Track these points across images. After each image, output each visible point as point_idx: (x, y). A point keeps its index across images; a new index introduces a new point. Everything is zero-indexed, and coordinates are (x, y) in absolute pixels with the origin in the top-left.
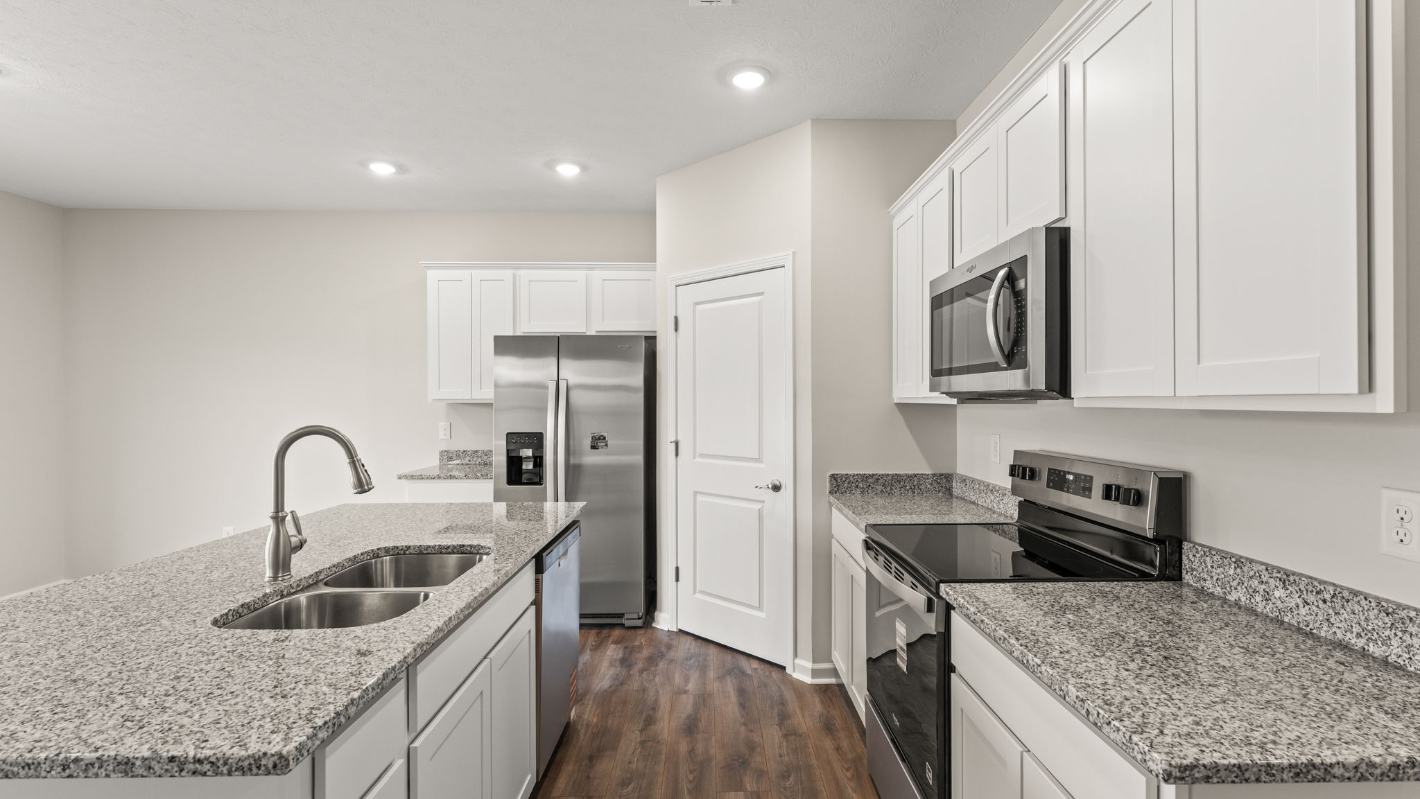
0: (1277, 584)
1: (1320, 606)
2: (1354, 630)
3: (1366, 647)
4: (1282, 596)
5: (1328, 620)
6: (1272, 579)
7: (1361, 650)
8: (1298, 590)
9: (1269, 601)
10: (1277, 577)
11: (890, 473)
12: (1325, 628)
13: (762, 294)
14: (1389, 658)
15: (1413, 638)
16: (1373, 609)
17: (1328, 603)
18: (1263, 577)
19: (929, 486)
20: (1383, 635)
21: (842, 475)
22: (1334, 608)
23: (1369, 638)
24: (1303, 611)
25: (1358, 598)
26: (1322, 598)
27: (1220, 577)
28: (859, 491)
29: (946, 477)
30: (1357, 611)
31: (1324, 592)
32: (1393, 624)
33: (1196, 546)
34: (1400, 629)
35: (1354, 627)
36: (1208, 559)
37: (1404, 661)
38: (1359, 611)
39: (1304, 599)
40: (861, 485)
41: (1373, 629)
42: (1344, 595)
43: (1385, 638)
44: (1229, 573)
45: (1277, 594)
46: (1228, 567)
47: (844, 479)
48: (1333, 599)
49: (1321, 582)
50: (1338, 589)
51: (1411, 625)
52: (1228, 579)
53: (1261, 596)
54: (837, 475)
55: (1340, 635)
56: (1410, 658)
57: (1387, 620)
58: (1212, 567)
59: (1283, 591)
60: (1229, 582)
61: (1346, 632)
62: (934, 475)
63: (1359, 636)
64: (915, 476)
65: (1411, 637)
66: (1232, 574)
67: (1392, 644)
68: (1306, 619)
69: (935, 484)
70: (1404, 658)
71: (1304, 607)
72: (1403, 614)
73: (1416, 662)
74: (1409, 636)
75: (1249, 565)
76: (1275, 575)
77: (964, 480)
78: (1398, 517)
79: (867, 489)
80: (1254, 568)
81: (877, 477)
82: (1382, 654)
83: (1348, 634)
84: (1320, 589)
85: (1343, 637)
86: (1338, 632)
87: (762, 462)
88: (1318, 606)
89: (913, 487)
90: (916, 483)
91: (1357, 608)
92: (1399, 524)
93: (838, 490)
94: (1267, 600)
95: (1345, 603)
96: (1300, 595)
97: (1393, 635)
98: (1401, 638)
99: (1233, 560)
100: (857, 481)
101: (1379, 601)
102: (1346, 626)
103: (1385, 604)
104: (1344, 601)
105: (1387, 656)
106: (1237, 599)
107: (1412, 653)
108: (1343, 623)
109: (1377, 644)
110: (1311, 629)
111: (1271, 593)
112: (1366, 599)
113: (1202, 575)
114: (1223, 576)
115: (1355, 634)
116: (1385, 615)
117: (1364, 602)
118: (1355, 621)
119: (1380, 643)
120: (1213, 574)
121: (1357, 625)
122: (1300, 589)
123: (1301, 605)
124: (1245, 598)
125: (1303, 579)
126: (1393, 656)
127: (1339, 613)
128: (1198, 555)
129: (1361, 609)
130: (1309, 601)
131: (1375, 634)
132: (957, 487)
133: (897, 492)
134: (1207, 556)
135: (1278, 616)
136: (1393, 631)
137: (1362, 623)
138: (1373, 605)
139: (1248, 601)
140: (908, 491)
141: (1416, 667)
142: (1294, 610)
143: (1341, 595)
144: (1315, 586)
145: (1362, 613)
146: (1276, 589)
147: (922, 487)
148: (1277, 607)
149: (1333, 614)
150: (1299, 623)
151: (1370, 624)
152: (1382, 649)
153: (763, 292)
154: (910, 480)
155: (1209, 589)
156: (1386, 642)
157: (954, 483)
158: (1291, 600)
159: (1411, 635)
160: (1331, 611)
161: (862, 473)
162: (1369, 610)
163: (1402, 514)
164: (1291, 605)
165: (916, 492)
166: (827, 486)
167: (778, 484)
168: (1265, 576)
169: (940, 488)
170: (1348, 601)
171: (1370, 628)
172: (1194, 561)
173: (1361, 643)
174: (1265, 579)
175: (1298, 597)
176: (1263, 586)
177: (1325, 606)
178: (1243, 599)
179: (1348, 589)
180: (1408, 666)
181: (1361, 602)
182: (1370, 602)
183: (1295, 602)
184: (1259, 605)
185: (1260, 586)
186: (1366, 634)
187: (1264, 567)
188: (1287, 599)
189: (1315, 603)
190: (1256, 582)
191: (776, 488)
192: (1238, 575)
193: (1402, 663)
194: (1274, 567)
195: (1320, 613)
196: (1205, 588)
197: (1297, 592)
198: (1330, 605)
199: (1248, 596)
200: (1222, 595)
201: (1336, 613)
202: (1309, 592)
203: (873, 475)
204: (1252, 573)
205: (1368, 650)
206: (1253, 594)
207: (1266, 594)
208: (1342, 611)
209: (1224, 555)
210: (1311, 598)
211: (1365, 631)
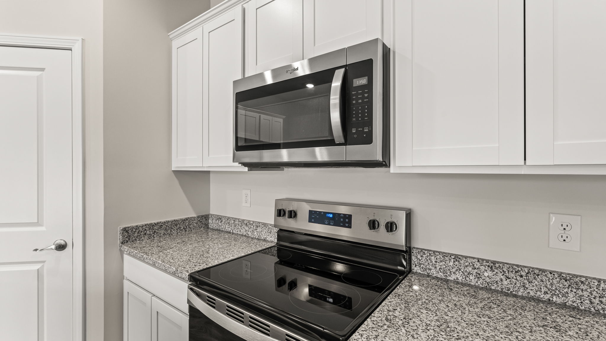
0: (486, 269)
1: (518, 279)
2: (542, 290)
3: (551, 299)
4: (490, 275)
5: (524, 286)
6: (483, 267)
7: (547, 300)
8: (502, 271)
9: (480, 279)
10: (486, 265)
11: (169, 219)
12: (522, 291)
13: (43, 70)
14: (567, 303)
15: (583, 291)
16: (556, 278)
17: (524, 277)
18: (475, 265)
19: (195, 225)
20: (563, 292)
21: (133, 228)
22: (528, 280)
23: (553, 294)
24: (505, 283)
25: (546, 273)
26: (520, 275)
27: (442, 267)
28: (146, 237)
29: (205, 218)
30: (544, 280)
31: (521, 271)
32: (569, 285)
33: (423, 251)
34: (575, 288)
35: (542, 289)
36: (433, 258)
37: (577, 304)
38: (546, 280)
39: (506, 276)
40: (148, 232)
41: (557, 289)
42: (535, 272)
43: (565, 293)
44: (449, 265)
45: (486, 274)
46: (448, 261)
47: (134, 230)
48: (528, 275)
49: (517, 266)
50: (531, 269)
51: (582, 285)
52: (448, 268)
53: (474, 276)
54: (128, 227)
55: (532, 294)
56: (582, 302)
57: (565, 283)
58: (436, 262)
59: (491, 272)
60: (449, 270)
61: (537, 292)
62: (198, 217)
63: (546, 293)
64: (187, 219)
65: (582, 291)
66: (451, 265)
67: (569, 296)
68: (508, 286)
69: (199, 223)
70: (577, 303)
71: (506, 280)
72: (577, 280)
73: (586, 304)
74: (581, 291)
75: (465, 259)
76: (484, 264)
77: (220, 218)
78: (562, 228)
79: (153, 235)
80: (469, 261)
81: (160, 224)
82: (562, 301)
83: (538, 293)
84: (518, 270)
85: (535, 295)
86: (531, 292)
87: (41, 225)
88: (516, 279)
89: (185, 227)
90: (187, 224)
91: (544, 278)
92: (563, 231)
93: (129, 239)
94: (478, 278)
95: (536, 277)
96: (504, 274)
97: (570, 291)
98: (575, 292)
99: (453, 257)
100: (145, 230)
101: (560, 274)
102: (537, 288)
103: (564, 276)
104: (535, 275)
105: (566, 302)
106: (456, 279)
107: (582, 300)
108: (534, 287)
109: (559, 297)
110: (511, 292)
111: (482, 274)
112: (551, 273)
113: (428, 267)
114: (444, 266)
115: (543, 292)
116: (564, 281)
117: (549, 275)
118: (543, 285)
119: (561, 296)
120: (437, 266)
121: (545, 288)
122: (503, 271)
123: (504, 279)
124: (462, 278)
125: (505, 265)
126: (569, 302)
127: (532, 282)
128: (424, 256)
129: (547, 279)
130: (510, 277)
131: (557, 292)
132: (212, 223)
133: (174, 232)
134: (432, 256)
135: (487, 286)
136: (570, 289)
137: (549, 286)
138: (556, 276)
139: (464, 279)
140: (182, 230)
141: (585, 306)
142: (498, 282)
143: (533, 272)
144: (516, 269)
145: (548, 281)
146: (485, 272)
147: (191, 226)
148: (486, 281)
149: (528, 283)
150: (502, 289)
151: (554, 286)
152: (563, 299)
153: (45, 69)
154: (184, 223)
155: (434, 274)
156: (565, 295)
157: (210, 220)
158: (497, 277)
159: (582, 290)
160: (526, 281)
161: (149, 222)
162: (553, 279)
163: (564, 226)
164: (497, 279)
165: (187, 230)
166: (119, 237)
167: (63, 243)
168: (477, 265)
169: (202, 225)
170: (538, 275)
171: (553, 288)
172: (422, 259)
173: (547, 297)
174: (477, 267)
175: (502, 275)
176: (476, 271)
177: (522, 279)
178: (460, 279)
179: (537, 269)
180: (580, 306)
181: (547, 275)
182: (554, 275)
183: (499, 278)
184: (473, 281)
185: (473, 271)
186: (551, 292)
187: (477, 260)
188: (494, 276)
189: (515, 278)
190: (470, 269)
191: (61, 247)
192: (456, 265)
193: (576, 305)
194: (483, 260)
195: (518, 283)
196: (430, 274)
197: (501, 272)
198: (525, 278)
199: (464, 276)
200: (444, 277)
201: (529, 282)
202: (510, 272)
203: (158, 223)
204: (466, 264)
205: (552, 300)
206: (468, 276)
207: (478, 274)
208: (534, 281)
209: (445, 255)
210: (512, 275)
211: (550, 291)
